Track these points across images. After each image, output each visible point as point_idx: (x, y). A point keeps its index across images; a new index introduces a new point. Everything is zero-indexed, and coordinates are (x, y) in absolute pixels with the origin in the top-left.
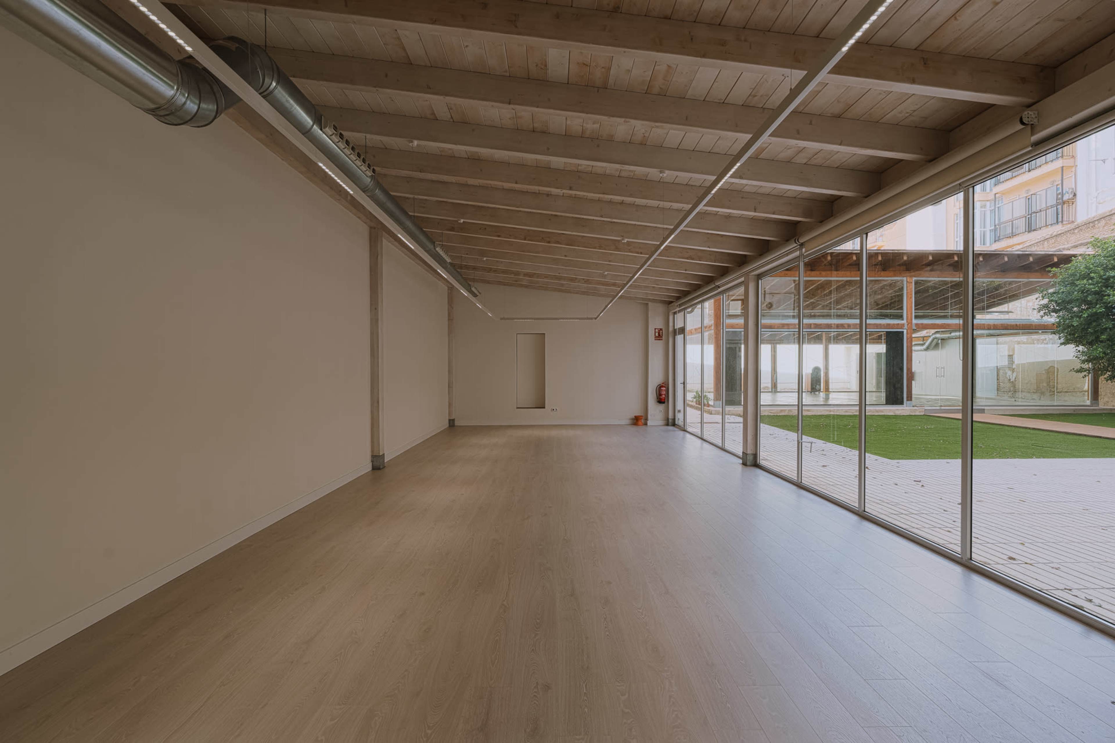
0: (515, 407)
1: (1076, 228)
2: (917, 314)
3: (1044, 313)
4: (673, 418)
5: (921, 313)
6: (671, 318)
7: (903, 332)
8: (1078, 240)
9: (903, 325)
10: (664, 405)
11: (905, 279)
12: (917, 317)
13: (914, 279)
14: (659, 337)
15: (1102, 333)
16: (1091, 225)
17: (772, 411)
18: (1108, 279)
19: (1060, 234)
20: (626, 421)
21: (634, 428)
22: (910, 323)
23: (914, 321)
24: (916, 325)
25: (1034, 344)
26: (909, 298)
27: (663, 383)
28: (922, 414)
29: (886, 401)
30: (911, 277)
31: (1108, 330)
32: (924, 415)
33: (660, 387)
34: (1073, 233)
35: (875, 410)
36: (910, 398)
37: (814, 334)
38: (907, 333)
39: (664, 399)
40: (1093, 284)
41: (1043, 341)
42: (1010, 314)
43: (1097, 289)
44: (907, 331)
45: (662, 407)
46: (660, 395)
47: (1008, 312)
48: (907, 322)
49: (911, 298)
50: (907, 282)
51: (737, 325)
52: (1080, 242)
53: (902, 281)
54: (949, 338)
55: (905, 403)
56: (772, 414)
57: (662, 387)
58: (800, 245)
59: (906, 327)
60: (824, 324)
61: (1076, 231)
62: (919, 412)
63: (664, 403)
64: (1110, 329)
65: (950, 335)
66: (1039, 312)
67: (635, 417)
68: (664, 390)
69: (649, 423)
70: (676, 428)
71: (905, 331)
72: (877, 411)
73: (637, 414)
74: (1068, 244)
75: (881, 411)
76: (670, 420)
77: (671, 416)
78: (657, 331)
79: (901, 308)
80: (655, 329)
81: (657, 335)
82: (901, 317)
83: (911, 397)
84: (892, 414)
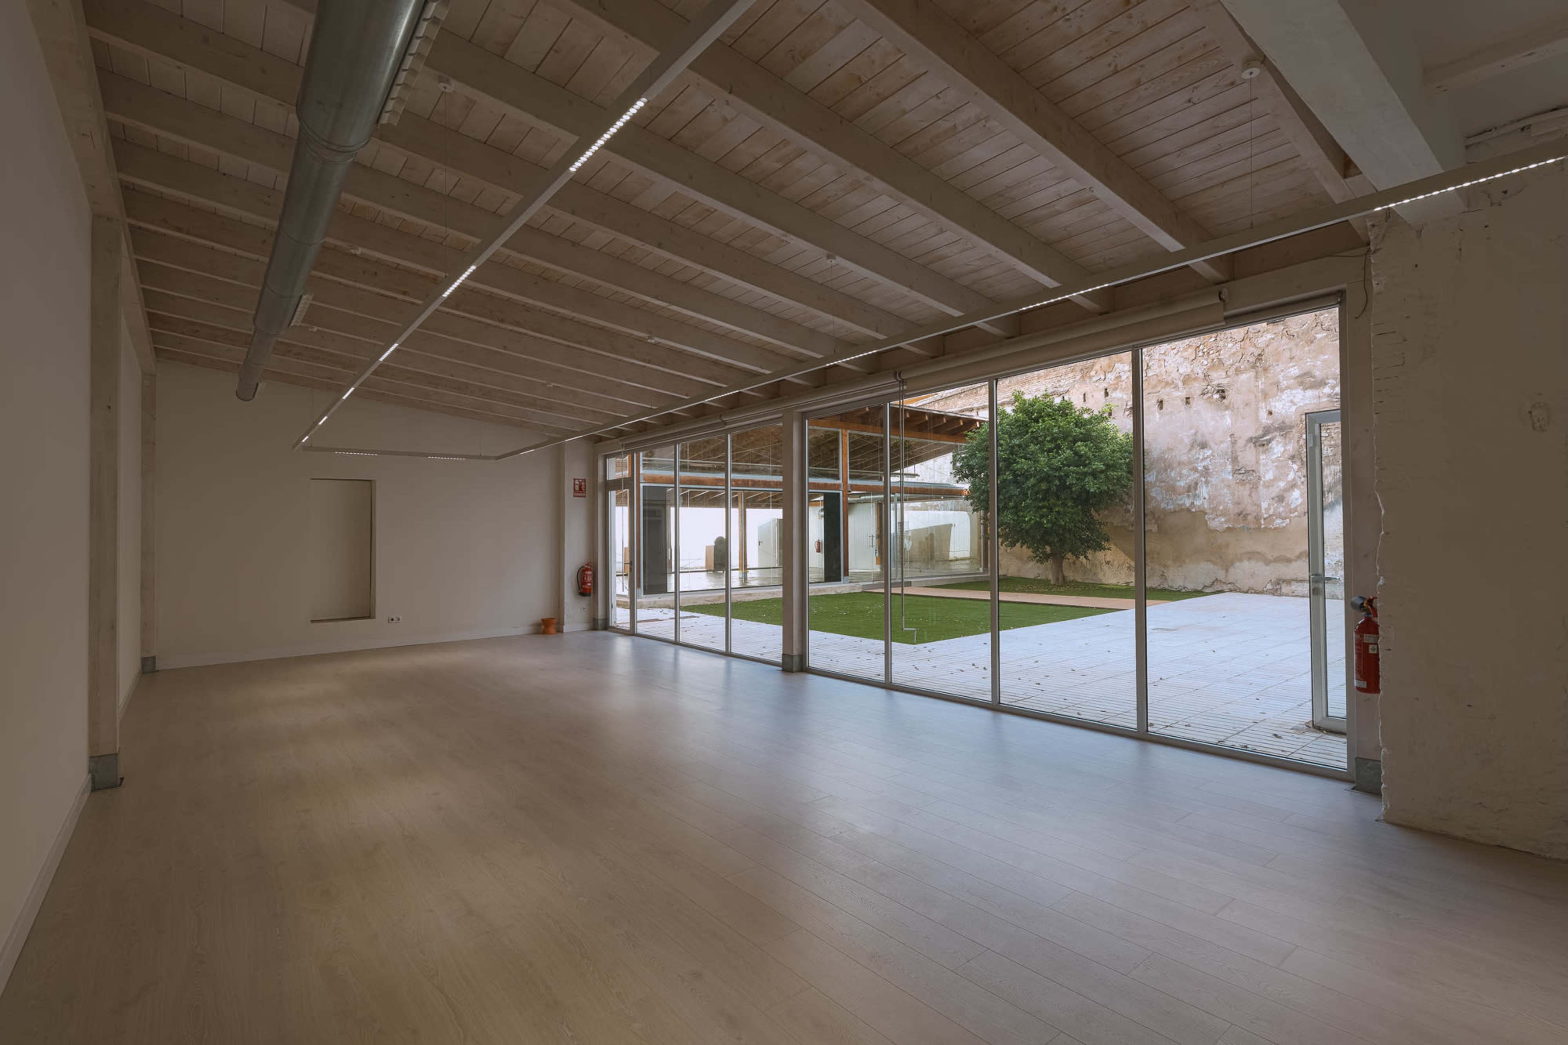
0: (310, 620)
1: (962, 393)
2: (852, 474)
3: (959, 478)
4: (604, 617)
5: (856, 472)
6: (600, 464)
7: (839, 494)
8: (964, 406)
9: (839, 485)
10: (587, 598)
11: (840, 430)
12: (852, 477)
13: (849, 431)
14: (580, 490)
15: (1010, 500)
16: (975, 391)
17: (708, 599)
18: (1012, 447)
19: (949, 397)
20: (523, 629)
21: (540, 639)
22: (845, 482)
23: (849, 482)
24: (852, 485)
25: (927, 510)
26: (844, 454)
27: (587, 565)
28: (860, 590)
29: (825, 578)
30: (846, 429)
31: (1015, 497)
32: (862, 592)
33: (584, 571)
34: (960, 397)
35: (818, 589)
36: (846, 573)
37: (754, 494)
38: (843, 496)
39: (590, 589)
40: (1003, 451)
41: (935, 508)
42: (917, 477)
43: (1006, 456)
44: (843, 493)
45: (585, 602)
46: (584, 583)
47: (914, 475)
48: (843, 482)
49: (846, 454)
50: (842, 434)
51: (661, 477)
52: (965, 407)
53: (837, 433)
54: (859, 502)
55: (842, 580)
56: (709, 603)
57: (587, 570)
58: (900, 382)
59: (842, 489)
60: (773, 482)
61: (962, 395)
62: (857, 588)
63: (590, 595)
64: (1017, 496)
65: (859, 499)
66: (955, 477)
67: (543, 620)
68: (590, 575)
69: (566, 629)
70: (610, 631)
71: (841, 492)
72: (820, 590)
73: (547, 616)
74: (956, 407)
75: (824, 590)
76: (600, 622)
77: (600, 615)
78: (577, 482)
79: (837, 467)
80: (575, 480)
81: (577, 488)
82: (836, 477)
83: (848, 572)
84: (833, 593)
